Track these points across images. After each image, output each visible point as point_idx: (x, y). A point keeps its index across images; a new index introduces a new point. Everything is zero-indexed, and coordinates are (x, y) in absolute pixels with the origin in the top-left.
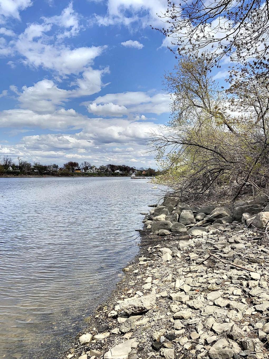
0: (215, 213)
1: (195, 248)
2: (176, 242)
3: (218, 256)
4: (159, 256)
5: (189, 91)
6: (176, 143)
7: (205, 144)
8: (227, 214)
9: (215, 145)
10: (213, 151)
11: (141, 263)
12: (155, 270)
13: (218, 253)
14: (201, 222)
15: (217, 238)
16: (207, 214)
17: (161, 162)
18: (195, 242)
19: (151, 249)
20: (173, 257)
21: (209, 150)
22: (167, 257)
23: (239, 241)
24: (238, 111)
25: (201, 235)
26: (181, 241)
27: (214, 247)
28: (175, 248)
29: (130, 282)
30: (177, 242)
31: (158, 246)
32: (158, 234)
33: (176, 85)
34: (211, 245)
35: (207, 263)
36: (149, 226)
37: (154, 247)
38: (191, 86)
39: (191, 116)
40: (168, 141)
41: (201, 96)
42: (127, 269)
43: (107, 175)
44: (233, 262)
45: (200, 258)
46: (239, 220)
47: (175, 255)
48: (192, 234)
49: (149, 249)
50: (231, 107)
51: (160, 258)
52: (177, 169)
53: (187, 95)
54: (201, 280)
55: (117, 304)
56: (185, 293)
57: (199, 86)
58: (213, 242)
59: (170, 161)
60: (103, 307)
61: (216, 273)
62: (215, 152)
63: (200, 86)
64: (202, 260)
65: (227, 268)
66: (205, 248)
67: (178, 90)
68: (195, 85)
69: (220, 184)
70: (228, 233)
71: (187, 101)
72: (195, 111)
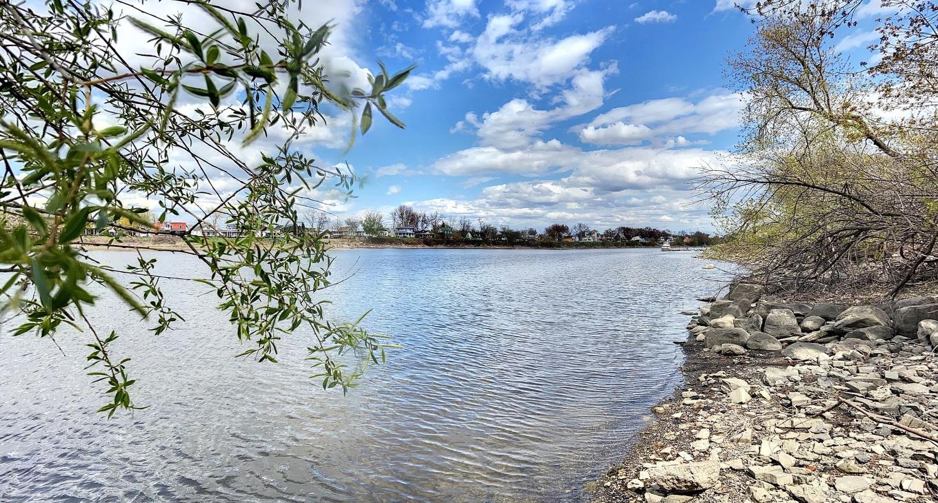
0: (849, 317)
1: (801, 385)
2: (758, 370)
3: (859, 404)
4: (722, 392)
5: (780, 81)
6: (755, 182)
7: (821, 180)
8: (877, 320)
9: (843, 183)
10: (839, 194)
11: (688, 401)
12: (714, 418)
13: (857, 399)
14: (814, 334)
15: (853, 368)
16: (827, 319)
17: (722, 219)
18: (802, 372)
19: (706, 378)
20: (754, 396)
21: (830, 191)
22: (739, 395)
23: (912, 378)
24: (901, 109)
25: (816, 360)
26: (769, 368)
27: (847, 386)
28: (757, 380)
29: (666, 434)
30: (761, 370)
31: (720, 373)
32: (720, 352)
33: (751, 75)
34: (841, 380)
35: (832, 416)
36: (701, 337)
37: (712, 375)
38: (785, 72)
39: (785, 129)
40: (737, 180)
41: (809, 89)
42: (660, 409)
43: (617, 246)
44: (898, 420)
45: (815, 404)
46: (911, 334)
47: (757, 393)
48: (795, 357)
49: (702, 378)
50: (884, 101)
51: (724, 395)
52: (755, 232)
53: (776, 89)
54: (819, 448)
55: (644, 468)
56: (784, 469)
57: (803, 70)
58: (845, 375)
59: (740, 217)
60: (618, 469)
61: (855, 438)
62: (844, 195)
63: (804, 68)
64: (820, 408)
65: (881, 431)
66: (826, 386)
67: (757, 83)
68: (795, 69)
69: (857, 259)
70: (882, 360)
71: (777, 102)
72: (794, 119)
